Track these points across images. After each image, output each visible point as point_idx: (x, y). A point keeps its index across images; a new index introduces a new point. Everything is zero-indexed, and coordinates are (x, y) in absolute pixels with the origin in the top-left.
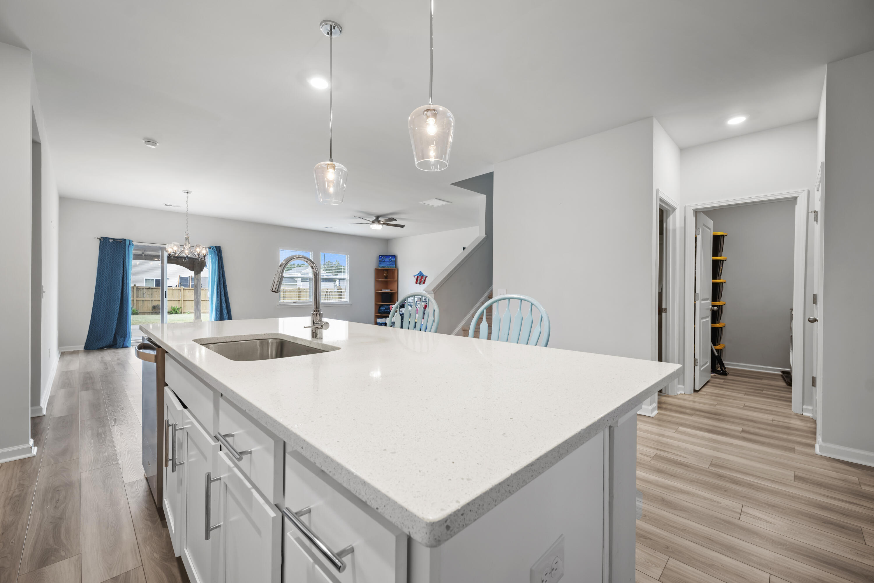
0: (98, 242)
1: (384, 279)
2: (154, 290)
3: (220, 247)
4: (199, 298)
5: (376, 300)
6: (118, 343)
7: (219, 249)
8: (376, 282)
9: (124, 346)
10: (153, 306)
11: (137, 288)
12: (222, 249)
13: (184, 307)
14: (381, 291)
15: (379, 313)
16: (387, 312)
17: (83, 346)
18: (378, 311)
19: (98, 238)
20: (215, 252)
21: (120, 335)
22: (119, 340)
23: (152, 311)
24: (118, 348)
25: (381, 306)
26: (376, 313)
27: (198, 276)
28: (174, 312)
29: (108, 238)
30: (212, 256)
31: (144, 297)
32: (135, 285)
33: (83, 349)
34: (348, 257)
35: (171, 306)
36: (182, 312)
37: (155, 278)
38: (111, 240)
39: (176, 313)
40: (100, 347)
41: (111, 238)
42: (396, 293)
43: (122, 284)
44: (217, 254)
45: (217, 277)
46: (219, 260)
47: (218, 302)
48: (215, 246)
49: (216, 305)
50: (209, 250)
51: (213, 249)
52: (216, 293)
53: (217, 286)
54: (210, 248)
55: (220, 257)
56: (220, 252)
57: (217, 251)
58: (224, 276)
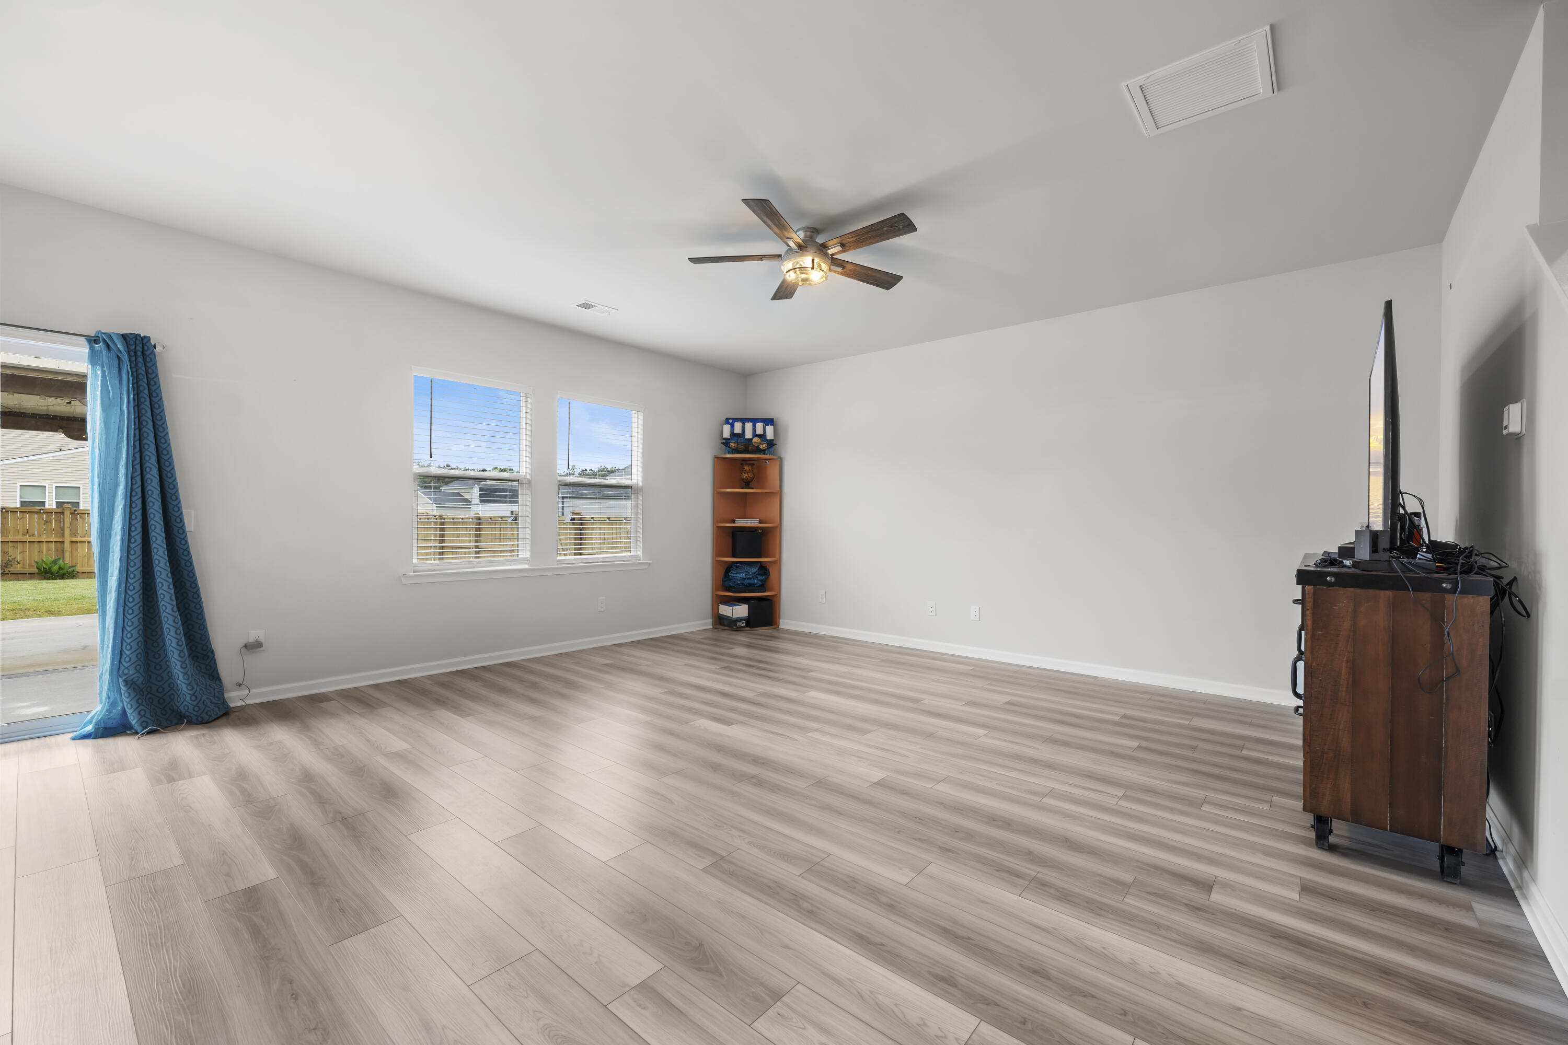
1: (742, 488)
3: (147, 338)
5: (718, 551)
7: (139, 348)
8: (719, 496)
12: (158, 349)
14: (734, 522)
15: (728, 589)
16: (750, 584)
18: (724, 581)
20: (118, 357)
25: (730, 567)
26: (716, 588)
30: (103, 372)
34: (641, 417)
42: (776, 527)
44: (131, 368)
45: (130, 466)
46: (138, 394)
47: (132, 569)
48: (121, 333)
49: (119, 586)
50: (92, 349)
51: (108, 346)
52: (123, 535)
53: (131, 502)
54: (96, 342)
55: (145, 380)
56: (144, 360)
57: (129, 356)
58: (167, 460)
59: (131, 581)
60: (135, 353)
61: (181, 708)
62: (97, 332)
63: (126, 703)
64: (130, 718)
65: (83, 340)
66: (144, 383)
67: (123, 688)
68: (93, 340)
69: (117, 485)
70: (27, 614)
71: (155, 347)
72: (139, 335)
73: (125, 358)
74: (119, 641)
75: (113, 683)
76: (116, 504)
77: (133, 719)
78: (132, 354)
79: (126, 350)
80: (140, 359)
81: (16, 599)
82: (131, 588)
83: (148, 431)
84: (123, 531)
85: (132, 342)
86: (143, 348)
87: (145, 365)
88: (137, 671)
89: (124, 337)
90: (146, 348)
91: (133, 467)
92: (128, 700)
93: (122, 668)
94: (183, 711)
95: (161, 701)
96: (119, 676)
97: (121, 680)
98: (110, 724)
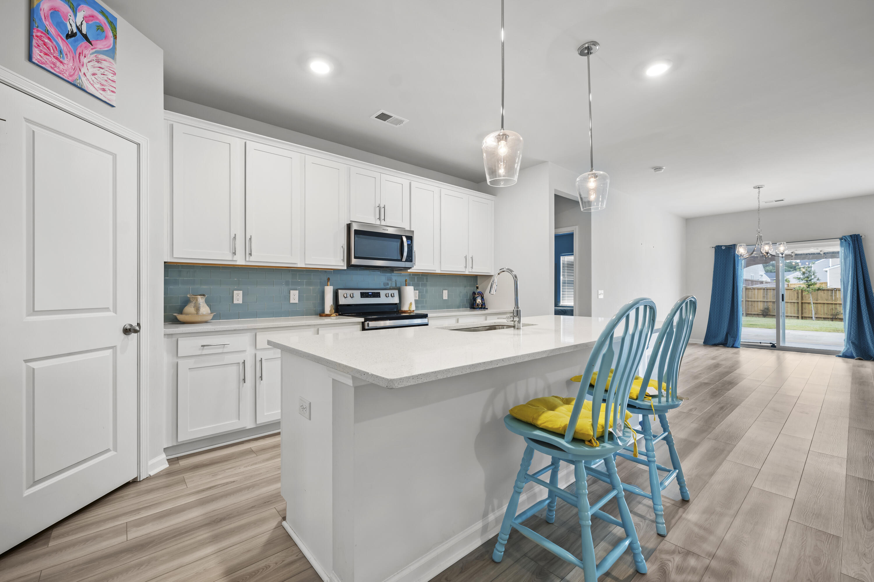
0: (713, 250)
3: (859, 235)
6: (728, 342)
7: (856, 239)
9: (734, 346)
12: (863, 237)
17: (703, 340)
19: (712, 247)
20: (849, 243)
21: (731, 335)
22: (730, 340)
24: (728, 347)
29: (721, 246)
30: (844, 248)
33: (702, 343)
38: (723, 248)
40: (714, 343)
41: (724, 246)
43: (733, 287)
44: (853, 245)
45: (853, 275)
46: (855, 253)
47: (853, 308)
48: (850, 235)
49: (849, 313)
50: (841, 241)
51: (845, 240)
52: (851, 297)
53: (853, 287)
54: (842, 239)
55: (858, 248)
56: (858, 242)
57: (852, 242)
58: (866, 273)
59: (853, 312)
60: (854, 240)
61: (872, 354)
62: (843, 236)
63: (852, 350)
64: (853, 353)
65: (838, 239)
66: (857, 250)
67: (851, 344)
68: (841, 239)
69: (848, 282)
70: (839, 332)
71: (862, 236)
72: (856, 234)
73: (851, 243)
74: (849, 329)
75: (848, 342)
76: (848, 288)
77: (854, 355)
78: (853, 241)
79: (851, 240)
80: (856, 242)
81: (837, 327)
82: (853, 313)
83: (859, 268)
84: (851, 296)
85: (853, 237)
86: (857, 238)
87: (858, 244)
88: (855, 340)
89: (851, 236)
90: (858, 238)
91: (854, 276)
92: (852, 348)
93: (851, 338)
94: (872, 356)
95: (865, 351)
96: (850, 340)
97: (850, 341)
98: (847, 355)
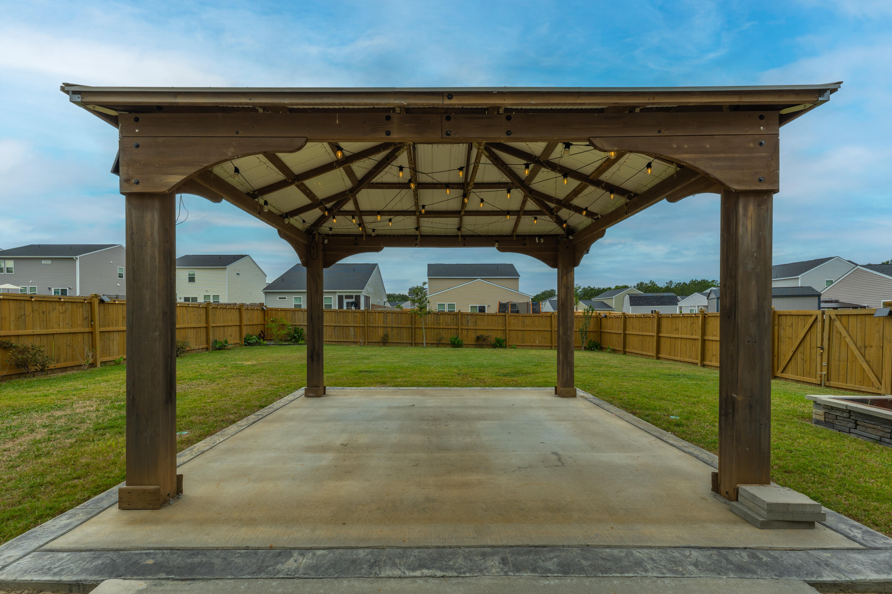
2: (479, 317)
4: (569, 333)
10: (477, 336)
11: (461, 314)
13: (509, 338)
23: (476, 343)
27: (567, 279)
28: (499, 345)
31: (468, 326)
32: (459, 311)
35: (496, 338)
36: (507, 346)
37: (478, 305)
39: (501, 346)
